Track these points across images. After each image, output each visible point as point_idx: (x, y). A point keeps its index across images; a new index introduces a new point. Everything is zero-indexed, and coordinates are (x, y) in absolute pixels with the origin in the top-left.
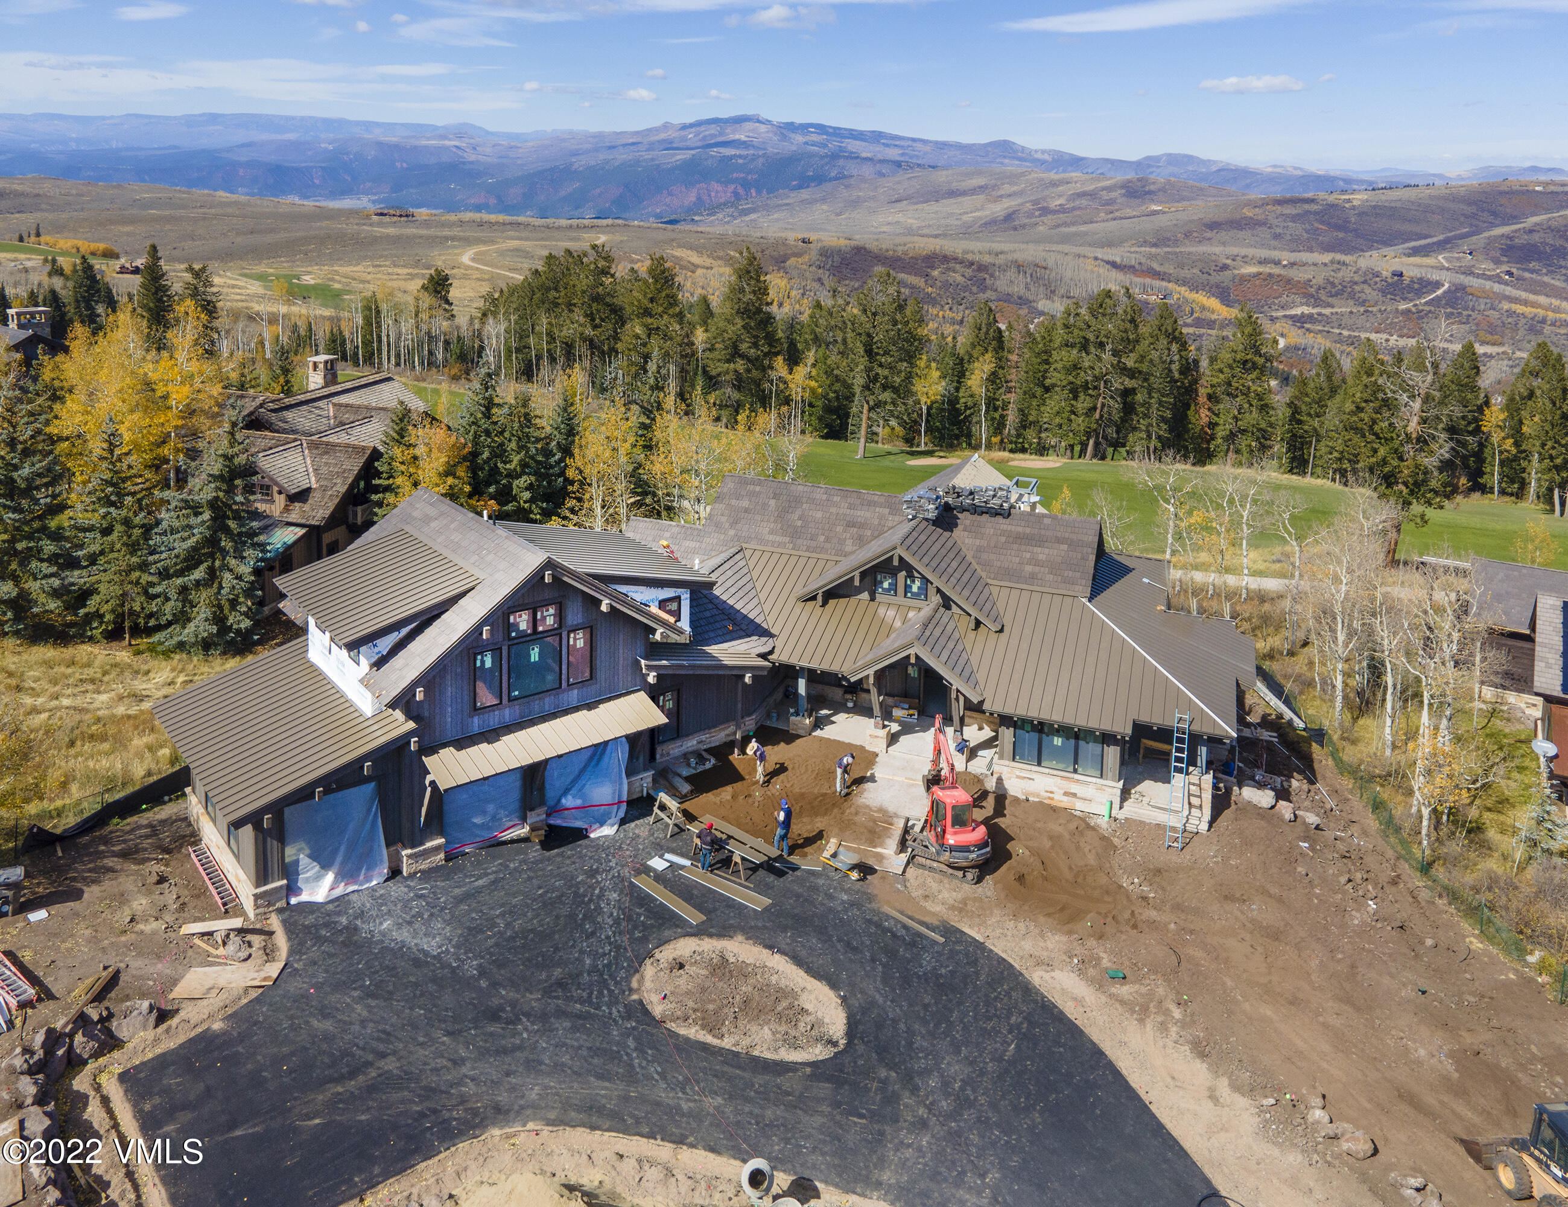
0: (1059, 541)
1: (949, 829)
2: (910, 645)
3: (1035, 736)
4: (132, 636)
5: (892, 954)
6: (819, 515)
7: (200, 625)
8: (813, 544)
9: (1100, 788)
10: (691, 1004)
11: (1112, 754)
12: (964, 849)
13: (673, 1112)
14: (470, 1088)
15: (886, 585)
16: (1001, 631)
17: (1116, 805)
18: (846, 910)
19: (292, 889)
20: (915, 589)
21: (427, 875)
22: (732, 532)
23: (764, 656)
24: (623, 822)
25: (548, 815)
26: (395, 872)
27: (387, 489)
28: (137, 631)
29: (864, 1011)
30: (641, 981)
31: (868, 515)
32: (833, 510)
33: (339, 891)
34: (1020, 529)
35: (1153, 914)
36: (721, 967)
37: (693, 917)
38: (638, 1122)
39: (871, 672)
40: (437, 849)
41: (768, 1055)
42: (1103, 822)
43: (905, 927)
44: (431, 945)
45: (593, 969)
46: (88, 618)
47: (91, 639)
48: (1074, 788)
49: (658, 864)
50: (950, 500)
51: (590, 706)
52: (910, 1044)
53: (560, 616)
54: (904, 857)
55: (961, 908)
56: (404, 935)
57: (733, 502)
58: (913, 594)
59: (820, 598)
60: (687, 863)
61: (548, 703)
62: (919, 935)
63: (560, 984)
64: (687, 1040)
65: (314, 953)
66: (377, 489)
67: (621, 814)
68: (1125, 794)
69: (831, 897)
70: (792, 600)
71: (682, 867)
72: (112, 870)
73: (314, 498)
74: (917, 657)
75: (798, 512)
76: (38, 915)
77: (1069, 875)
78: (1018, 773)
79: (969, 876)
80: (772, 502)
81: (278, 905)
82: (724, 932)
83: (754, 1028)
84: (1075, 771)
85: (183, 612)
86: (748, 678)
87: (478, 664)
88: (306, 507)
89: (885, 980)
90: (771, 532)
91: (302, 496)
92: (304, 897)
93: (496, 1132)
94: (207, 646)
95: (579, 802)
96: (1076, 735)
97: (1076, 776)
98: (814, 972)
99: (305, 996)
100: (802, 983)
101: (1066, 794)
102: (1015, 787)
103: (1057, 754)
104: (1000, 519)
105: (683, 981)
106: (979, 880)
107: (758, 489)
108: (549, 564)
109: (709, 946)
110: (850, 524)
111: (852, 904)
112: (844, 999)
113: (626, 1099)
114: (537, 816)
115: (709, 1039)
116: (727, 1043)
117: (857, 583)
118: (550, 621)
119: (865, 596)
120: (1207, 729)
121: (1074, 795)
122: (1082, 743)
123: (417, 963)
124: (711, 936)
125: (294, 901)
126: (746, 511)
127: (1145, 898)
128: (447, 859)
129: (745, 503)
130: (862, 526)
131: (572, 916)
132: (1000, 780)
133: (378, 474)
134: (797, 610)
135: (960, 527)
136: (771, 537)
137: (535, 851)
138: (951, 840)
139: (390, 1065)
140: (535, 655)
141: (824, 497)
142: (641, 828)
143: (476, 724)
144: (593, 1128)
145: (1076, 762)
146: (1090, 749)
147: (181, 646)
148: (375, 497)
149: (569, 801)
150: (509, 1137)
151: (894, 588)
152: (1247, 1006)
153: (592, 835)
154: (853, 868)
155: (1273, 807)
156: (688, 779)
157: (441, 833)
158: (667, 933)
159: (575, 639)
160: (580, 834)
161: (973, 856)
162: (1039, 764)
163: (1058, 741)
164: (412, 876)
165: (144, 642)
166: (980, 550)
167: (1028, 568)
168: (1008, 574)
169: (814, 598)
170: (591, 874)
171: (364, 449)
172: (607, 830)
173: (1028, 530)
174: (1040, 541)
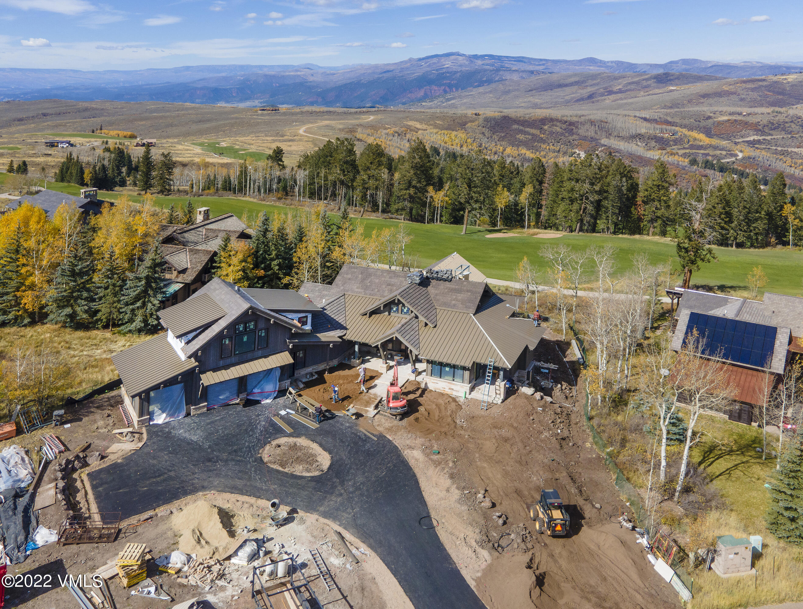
0: (468, 291)
1: (391, 401)
2: (394, 333)
3: (439, 367)
4: (112, 327)
5: (356, 443)
6: (377, 281)
7: (138, 323)
8: (372, 292)
9: (462, 387)
10: (278, 458)
11: (467, 374)
12: (396, 408)
13: (259, 489)
14: (196, 481)
15: (394, 309)
16: (435, 327)
17: (468, 393)
18: (346, 429)
19: (151, 419)
20: (405, 311)
21: (199, 415)
22: (342, 288)
23: (340, 337)
24: (275, 398)
25: (247, 395)
26: (188, 414)
27: (219, 267)
28: (114, 325)
29: (337, 461)
30: (263, 451)
31: (396, 281)
32: (383, 279)
33: (167, 420)
35: (462, 432)
36: (294, 447)
37: (288, 430)
39: (379, 343)
40: (204, 406)
41: (298, 474)
42: (462, 400)
43: (365, 435)
44: (195, 438)
45: (249, 446)
46: (97, 321)
47: (98, 328)
48: (453, 387)
49: (283, 413)
50: (428, 275)
51: (266, 357)
52: (348, 472)
53: (256, 325)
54: (376, 411)
55: (390, 429)
56: (187, 435)
57: (345, 276)
58: (404, 313)
59: (368, 314)
60: (294, 412)
61: (250, 355)
62: (369, 438)
63: (235, 451)
64: (272, 468)
65: (155, 440)
66: (214, 268)
67: (275, 395)
68: (472, 389)
69: (342, 425)
70: (358, 315)
71: (291, 414)
73: (189, 271)
74: (396, 337)
75: (369, 280)
76: (68, 426)
77: (437, 418)
78: (432, 381)
79: (398, 418)
80: (360, 276)
81: (146, 424)
82: (298, 436)
83: (297, 466)
84: (453, 380)
85: (132, 319)
86: (331, 345)
87: (223, 342)
88: (185, 276)
89: (349, 452)
90: (357, 288)
91: (184, 271)
92: (155, 422)
93: (201, 493)
94: (140, 331)
95: (259, 391)
96: (454, 367)
97: (454, 382)
98: (325, 449)
99: (149, 453)
100: (320, 452)
101: (449, 389)
102: (431, 386)
103: (447, 374)
104: (447, 282)
105: (278, 451)
106: (401, 419)
107: (355, 269)
108: (251, 307)
109: (291, 440)
110: (389, 285)
111: (349, 427)
112: (332, 457)
113: (245, 485)
114: (243, 396)
115: (281, 469)
116: (286, 470)
117: (382, 309)
118: (252, 327)
119: (387, 313)
120: (501, 365)
121: (452, 389)
122: (456, 370)
123: (189, 444)
124: (293, 437)
125: (151, 423)
126: (349, 279)
127: (462, 427)
128: (207, 410)
129: (349, 276)
130: (393, 285)
131: (246, 430)
132: (426, 384)
133: (216, 262)
134: (360, 318)
135: (430, 286)
136: (357, 290)
137: (240, 408)
138: (391, 405)
139: (172, 474)
140: (245, 339)
142: (281, 400)
144: (232, 493)
145: (454, 377)
146: (459, 372)
147: (130, 331)
148: (213, 271)
149: (256, 390)
150: (205, 495)
151: (397, 310)
152: (479, 463)
153: (262, 403)
154: (353, 415)
155: (533, 395)
156: (304, 383)
157: (206, 401)
158: (278, 436)
159: (261, 333)
160: (258, 402)
161: (399, 410)
162: (441, 378)
163: (447, 369)
164: (194, 415)
165: (116, 329)
166: (436, 295)
167: (453, 302)
168: (445, 304)
169: (366, 314)
170: (258, 415)
171: (211, 251)
172: (268, 401)
173: (457, 287)
174: (461, 291)
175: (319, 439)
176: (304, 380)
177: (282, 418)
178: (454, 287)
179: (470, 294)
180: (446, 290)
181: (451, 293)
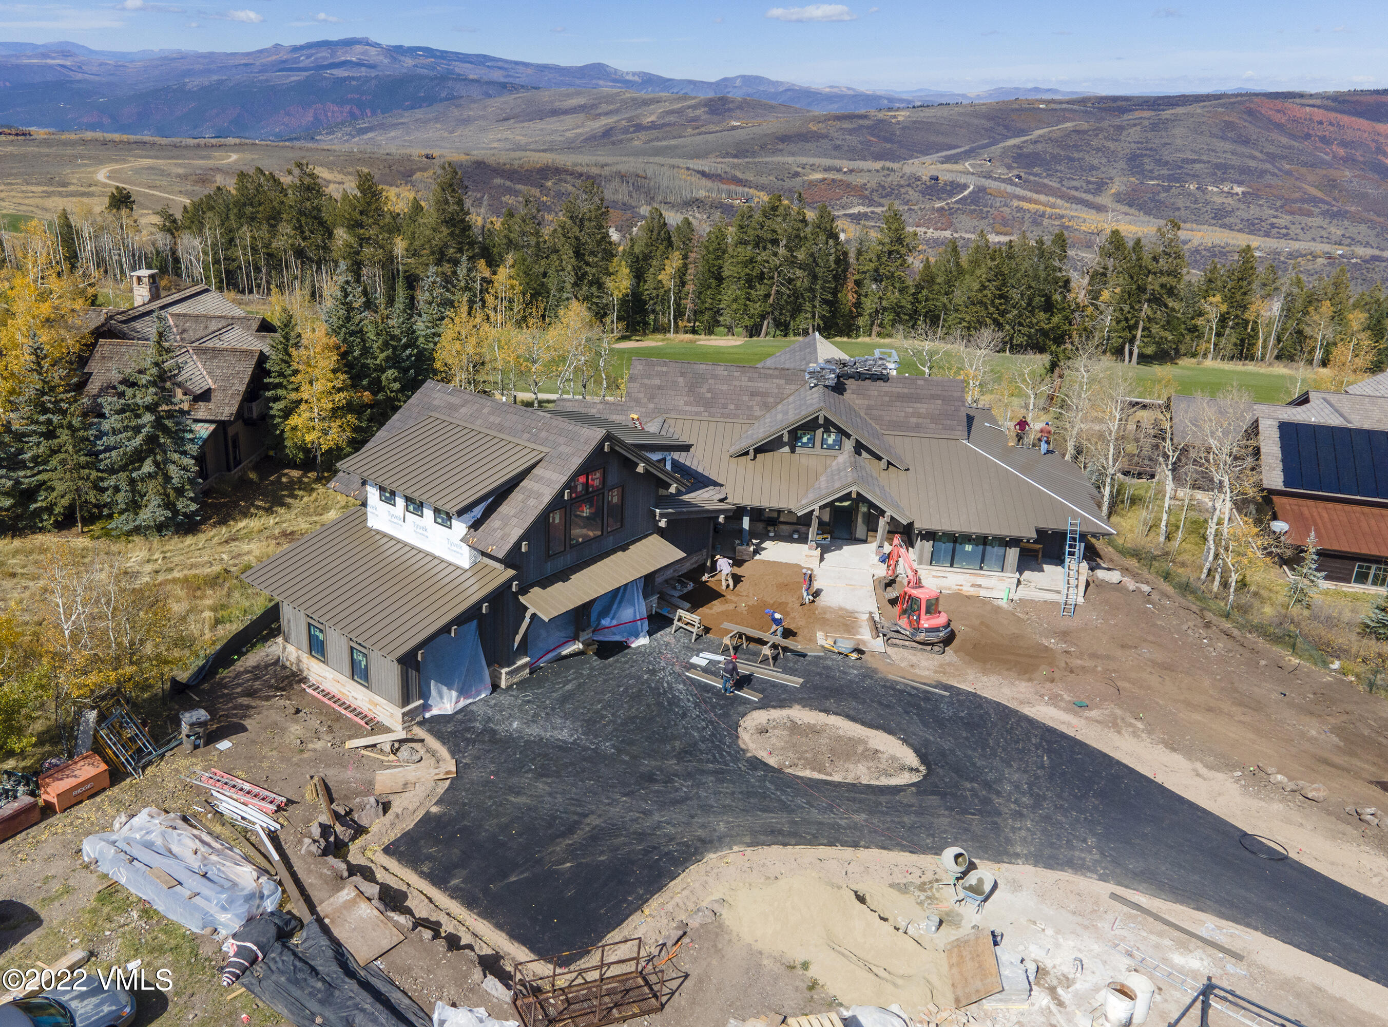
2: (852, 484)
3: (950, 545)
4: (84, 525)
5: (917, 706)
6: (725, 388)
7: (151, 512)
9: (1001, 579)
10: (792, 755)
11: (1013, 554)
13: (836, 827)
14: (669, 830)
15: (805, 440)
16: (908, 469)
17: (1013, 589)
18: (862, 681)
19: (426, 707)
20: (830, 441)
21: (522, 685)
22: (651, 406)
23: (725, 501)
24: (651, 633)
25: (595, 633)
26: (495, 687)
27: (279, 386)
28: (89, 520)
29: (923, 746)
30: (745, 743)
31: (767, 385)
32: (737, 383)
33: (463, 703)
34: (900, 390)
35: (1080, 662)
36: (794, 727)
38: (815, 837)
39: (815, 507)
40: (524, 666)
41: (876, 783)
42: (1006, 604)
43: (914, 688)
44: (564, 735)
45: (705, 739)
46: (38, 513)
47: (42, 530)
48: (981, 581)
49: (699, 661)
51: (622, 549)
52: (974, 764)
53: (604, 479)
54: (881, 640)
56: (534, 731)
57: (646, 381)
58: (828, 445)
59: (752, 453)
61: (594, 547)
63: (685, 751)
64: (808, 779)
65: (472, 750)
66: (268, 387)
67: (647, 627)
68: (1019, 581)
69: (845, 672)
70: (725, 457)
72: (249, 707)
73: (216, 397)
74: (857, 492)
75: (706, 386)
76: (224, 745)
77: (1004, 642)
78: (934, 573)
79: (936, 649)
80: (681, 380)
81: (418, 719)
82: (782, 704)
83: (851, 765)
84: (981, 568)
85: (135, 502)
86: (721, 518)
88: (211, 405)
89: (925, 724)
90: (686, 404)
91: (205, 396)
92: (435, 712)
93: (712, 856)
94: (160, 528)
95: (614, 622)
96: (983, 541)
97: (982, 572)
98: (869, 725)
99: (487, 783)
100: (863, 732)
101: (973, 585)
103: (968, 557)
104: (880, 383)
105: (775, 740)
106: (944, 651)
107: (665, 369)
109: (777, 714)
110: (753, 394)
111: (864, 676)
112: (902, 739)
113: (794, 822)
114: (585, 635)
115: (825, 777)
116: (838, 778)
117: (783, 439)
118: (597, 483)
119: (787, 450)
120: (1092, 530)
121: (980, 585)
122: (988, 547)
123: (560, 748)
124: (774, 707)
125: (427, 715)
126: (659, 387)
127: (1067, 652)
128: (531, 673)
129: (657, 382)
130: (764, 395)
131: (659, 704)
133: (268, 373)
134: (733, 465)
135: (848, 391)
136: (687, 408)
137: (596, 662)
138: (925, 624)
139: (593, 820)
141: (726, 373)
142: (668, 635)
143: (549, 567)
144: (785, 845)
145: (982, 562)
146: (995, 551)
147: (137, 530)
148: (269, 394)
150: (722, 858)
151: (812, 440)
153: (633, 645)
154: (853, 651)
155: (1120, 582)
157: (526, 654)
159: (612, 496)
160: (623, 645)
161: (942, 634)
162: (952, 566)
163: (968, 548)
164: (509, 688)
165: (96, 528)
166: (869, 408)
167: (914, 420)
168: (899, 426)
169: (747, 453)
170: (653, 672)
171: (251, 352)
172: (643, 641)
173: (906, 391)
174: (918, 399)
175: (831, 703)
177: (705, 670)
178: (896, 390)
179: (940, 402)
180: (887, 399)
181: (898, 404)
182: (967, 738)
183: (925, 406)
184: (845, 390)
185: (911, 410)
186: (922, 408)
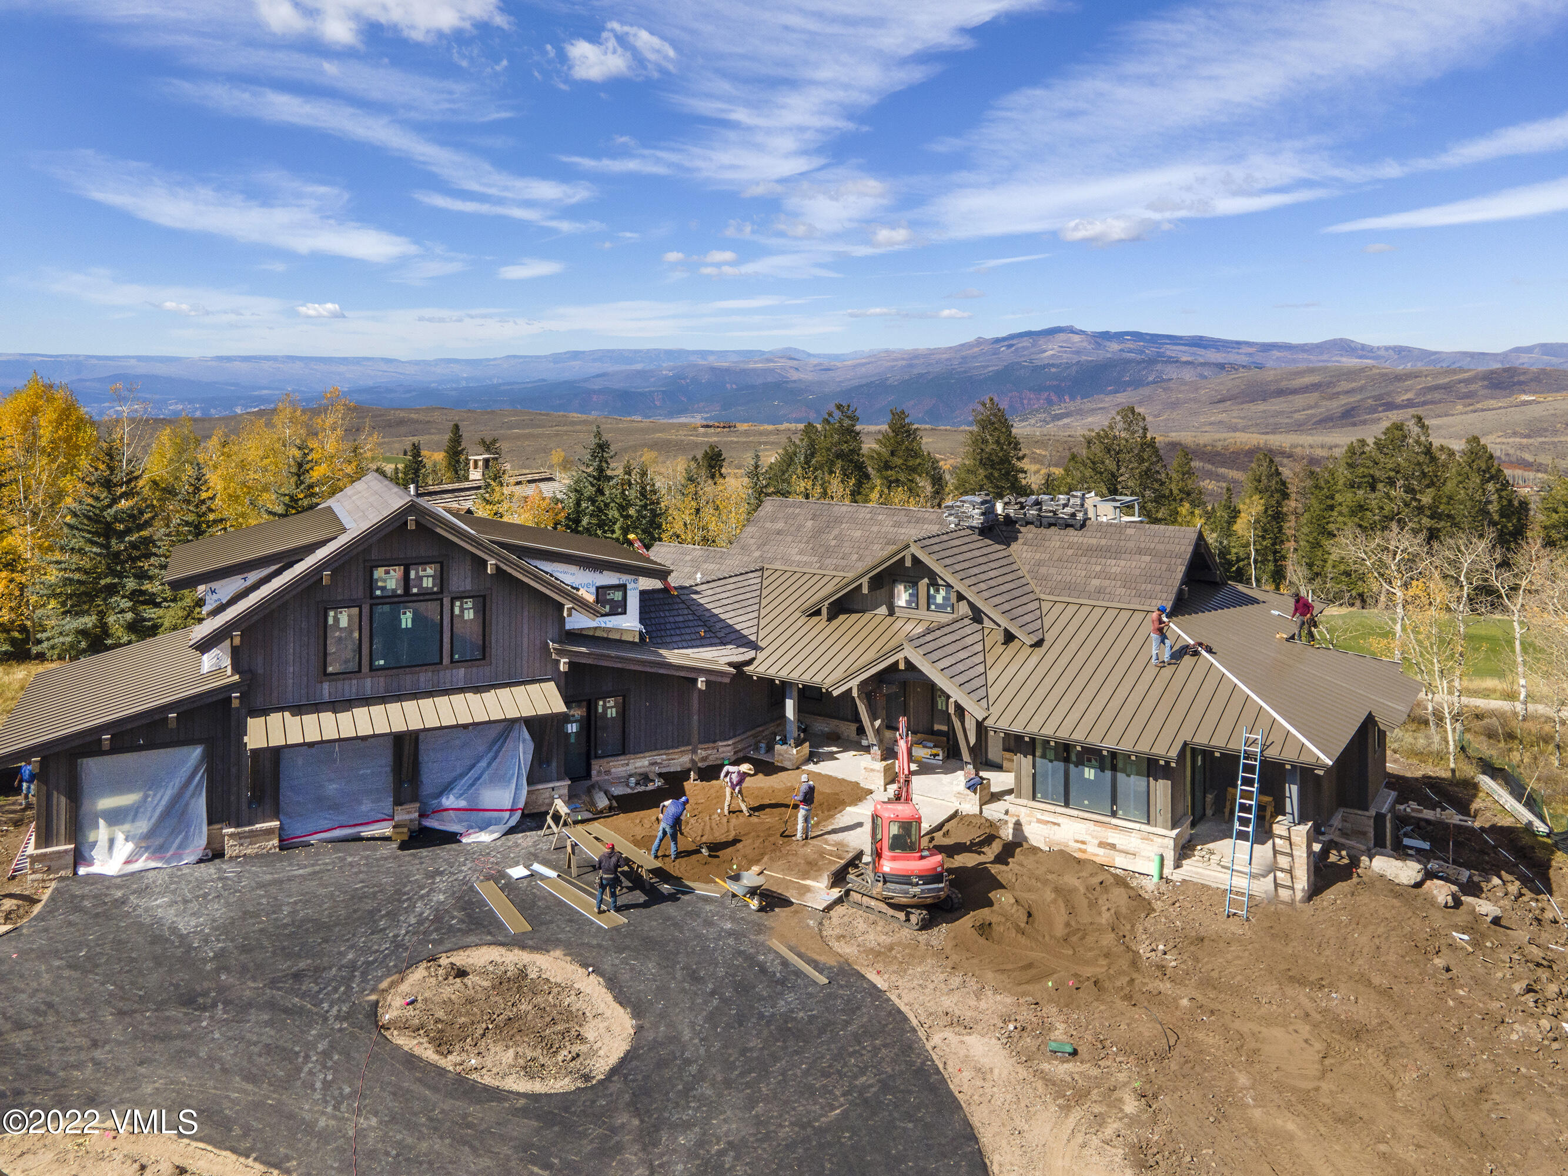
0: (1140, 552)
1: (886, 853)
2: (899, 648)
3: (1060, 763)
5: (743, 988)
6: (858, 534)
8: (844, 563)
9: (1147, 838)
10: (440, 1014)
11: (1161, 789)
12: (905, 879)
15: (906, 596)
16: (1039, 644)
17: (1169, 862)
18: (719, 938)
19: (79, 857)
20: (939, 599)
21: (254, 859)
22: (757, 554)
23: (738, 666)
24: (512, 831)
25: (423, 815)
26: (218, 855)
29: (655, 1045)
30: (392, 985)
32: (875, 529)
33: (131, 867)
35: (1166, 987)
37: (514, 922)
38: (247, 1131)
39: (854, 683)
40: (269, 832)
41: (488, 1080)
42: (1150, 885)
43: (785, 963)
45: (353, 966)
48: (1113, 837)
49: (518, 872)
50: (1011, 512)
51: (477, 690)
52: (688, 1089)
53: (442, 579)
54: (836, 893)
55: (880, 955)
57: (768, 525)
58: (937, 606)
59: (824, 611)
60: (553, 874)
61: (424, 678)
62: (798, 973)
63: (298, 976)
64: (398, 1047)
65: (61, 921)
67: (513, 822)
68: (1184, 850)
69: (709, 923)
70: (797, 614)
71: (543, 878)
74: (907, 661)
75: (836, 532)
77: (1060, 931)
78: (1039, 816)
79: (914, 919)
80: (809, 524)
81: (62, 873)
82: (542, 946)
83: (499, 1048)
84: (1114, 814)
86: (701, 684)
87: (331, 621)
89: (711, 1018)
90: (800, 553)
92: (95, 869)
95: (462, 804)
96: (1114, 762)
97: (1114, 821)
98: (622, 999)
99: (5, 958)
100: (602, 1008)
101: (1102, 845)
102: (1037, 834)
103: (1089, 790)
104: (1071, 532)
105: (452, 989)
106: (925, 926)
107: (797, 511)
108: (412, 508)
109: (512, 958)
111: (730, 933)
112: (639, 1030)
113: (257, 1105)
114: (408, 814)
115: (429, 1054)
116: (448, 1063)
117: (865, 590)
118: (428, 583)
119: (883, 610)
120: (1289, 755)
121: (1113, 846)
122: (1121, 777)
123: (156, 941)
124: (523, 947)
125: (82, 871)
126: (779, 532)
127: (1162, 968)
128: (282, 847)
129: (780, 525)
131: (372, 913)
132: (1018, 825)
134: (799, 623)
135: (1020, 541)
136: (799, 559)
137: (388, 850)
138: (887, 866)
139: (21, 1038)
140: (406, 620)
141: (869, 516)
142: (526, 840)
143: (326, 691)
145: (1114, 801)
146: (1132, 784)
149: (449, 801)
151: (915, 599)
152: (1257, 1113)
153: (464, 840)
154: (753, 892)
155: (1418, 885)
156: (611, 797)
157: (275, 815)
158: (472, 939)
159: (462, 610)
160: (452, 838)
161: (917, 890)
162: (1067, 804)
163: (1089, 773)
164: (233, 859)
166: (1039, 563)
167: (1096, 582)
168: (1068, 589)
169: (818, 613)
170: (432, 875)
172: (485, 837)
173: (1103, 542)
174: (1117, 553)
175: (610, 961)
176: (618, 791)
177: (510, 887)
178: (1094, 541)
179: (1148, 558)
180: (1070, 552)
181: (1084, 559)
182: (744, 1051)
183: (1123, 563)
184: (1016, 539)
185: (1098, 568)
186: (1116, 566)
